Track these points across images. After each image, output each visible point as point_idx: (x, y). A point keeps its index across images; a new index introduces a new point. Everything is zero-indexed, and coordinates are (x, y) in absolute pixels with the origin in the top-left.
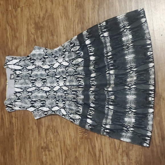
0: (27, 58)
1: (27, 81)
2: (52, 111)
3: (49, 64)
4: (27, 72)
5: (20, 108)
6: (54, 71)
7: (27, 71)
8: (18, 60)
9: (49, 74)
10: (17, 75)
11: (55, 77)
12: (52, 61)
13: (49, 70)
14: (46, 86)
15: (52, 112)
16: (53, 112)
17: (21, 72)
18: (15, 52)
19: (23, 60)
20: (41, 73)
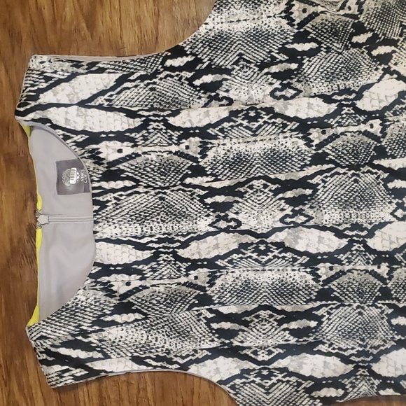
0: (169, 63)
1: (173, 197)
2: (377, 382)
3: (324, 88)
4: (174, 148)
5: (138, 360)
6: (363, 127)
7: (170, 138)
8: (108, 79)
9: (328, 149)
10: (102, 169)
11: (380, 167)
12: (352, 70)
13: (331, 126)
14: (312, 223)
15: (381, 387)
16: (390, 386)
17: (128, 149)
18: (77, 30)
19: (142, 78)
20: (269, 145)
